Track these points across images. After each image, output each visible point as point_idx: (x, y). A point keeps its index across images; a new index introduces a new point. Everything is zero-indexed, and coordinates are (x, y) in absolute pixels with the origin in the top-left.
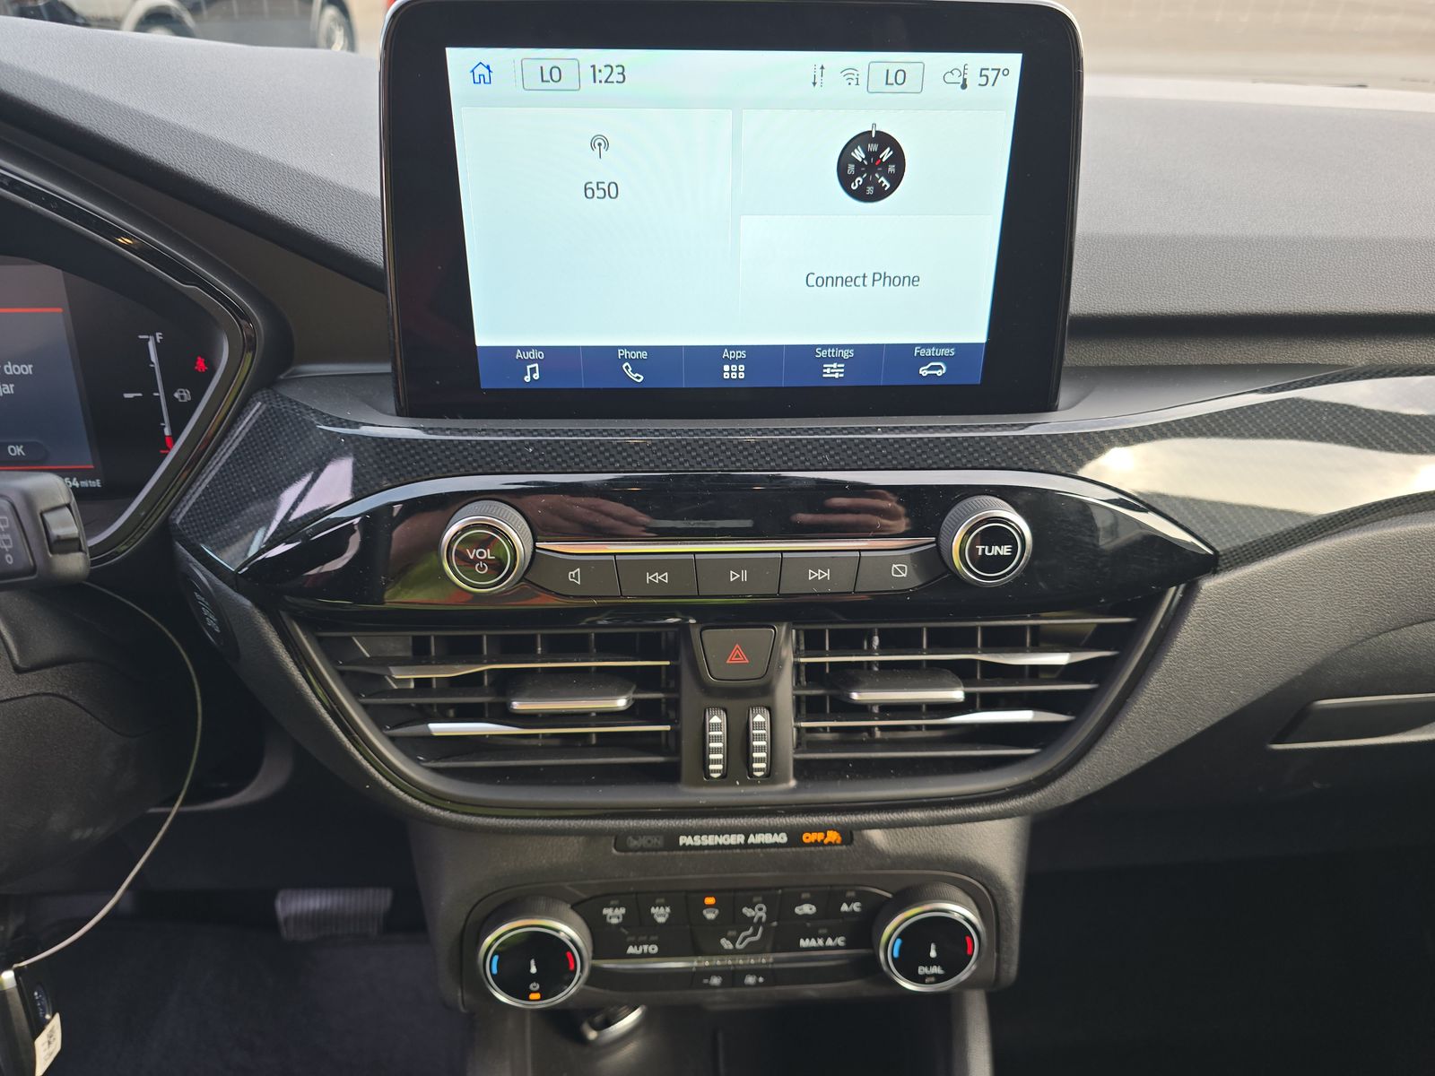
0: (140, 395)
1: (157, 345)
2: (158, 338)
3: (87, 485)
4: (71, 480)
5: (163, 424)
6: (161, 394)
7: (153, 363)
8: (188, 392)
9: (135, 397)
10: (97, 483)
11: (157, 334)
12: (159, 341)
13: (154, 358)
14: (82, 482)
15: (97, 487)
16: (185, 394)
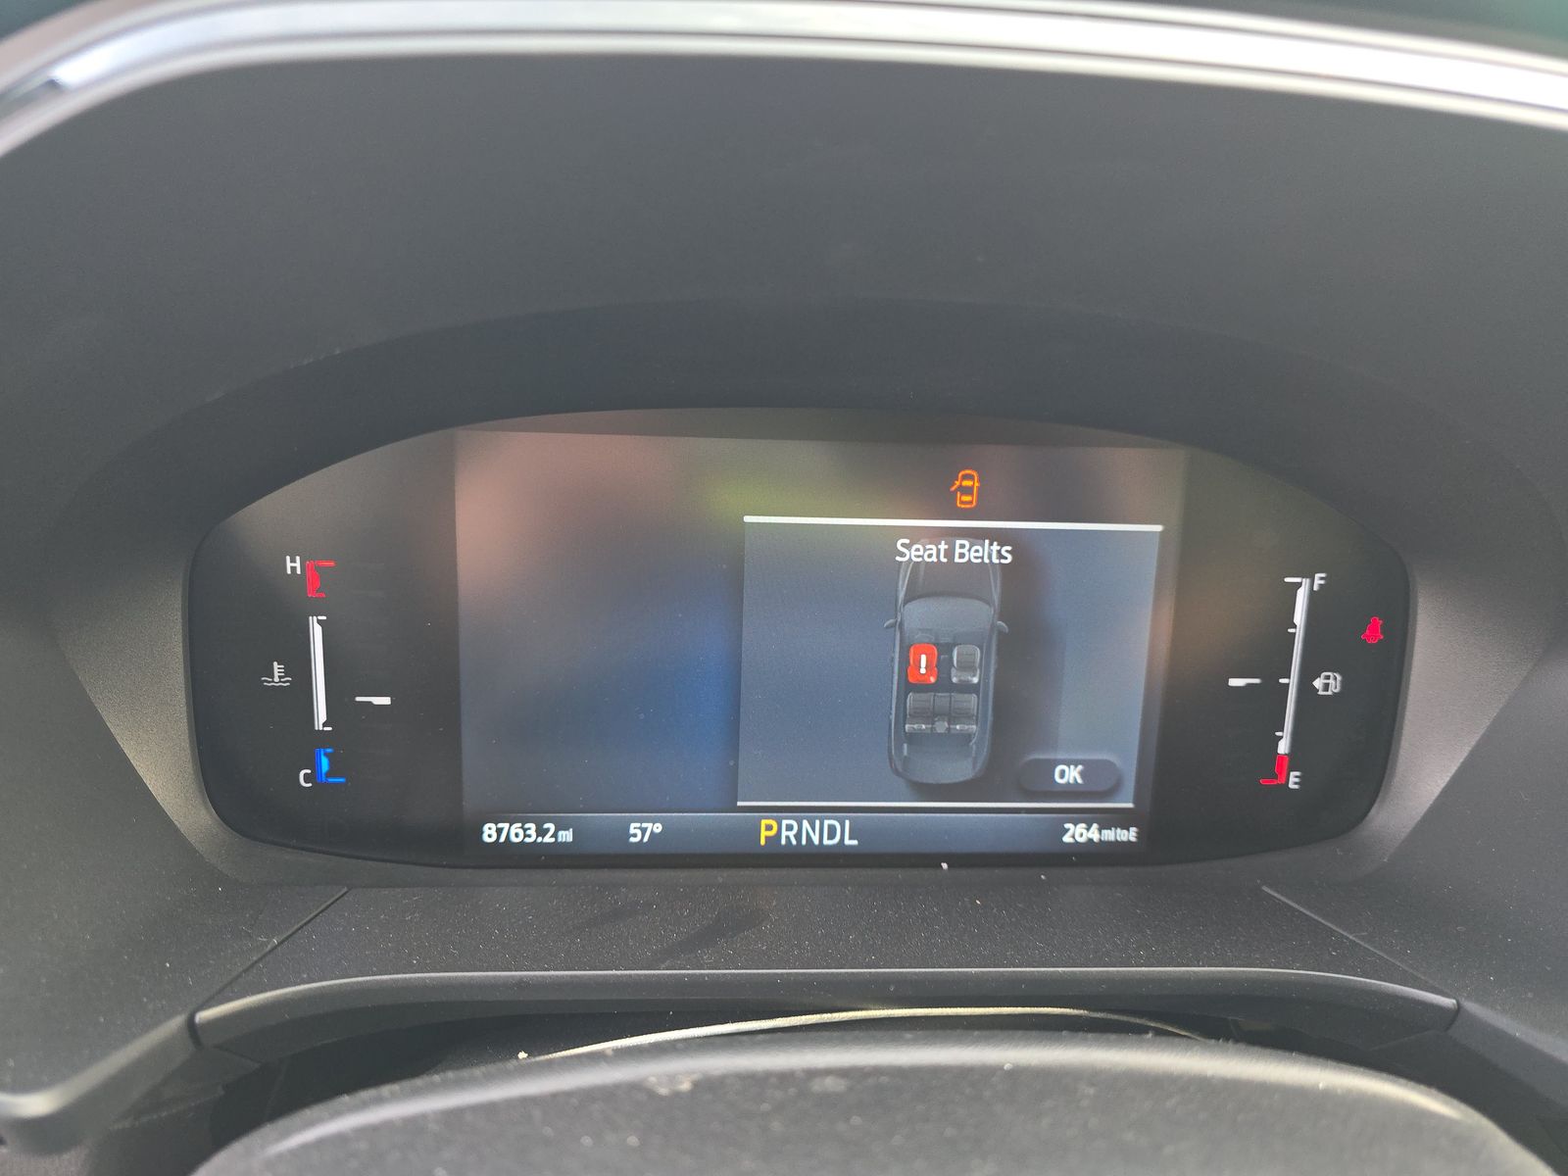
0: (1257, 681)
1: (1313, 597)
2: (1318, 582)
3: (1112, 838)
4: (1088, 829)
5: (1278, 734)
6: (1292, 682)
7: (1295, 627)
8: (1339, 678)
9: (1249, 685)
10: (1130, 835)
11: (1317, 576)
12: (1316, 588)
13: (1299, 616)
14: (1104, 832)
15: (1129, 842)
16: (1331, 681)
